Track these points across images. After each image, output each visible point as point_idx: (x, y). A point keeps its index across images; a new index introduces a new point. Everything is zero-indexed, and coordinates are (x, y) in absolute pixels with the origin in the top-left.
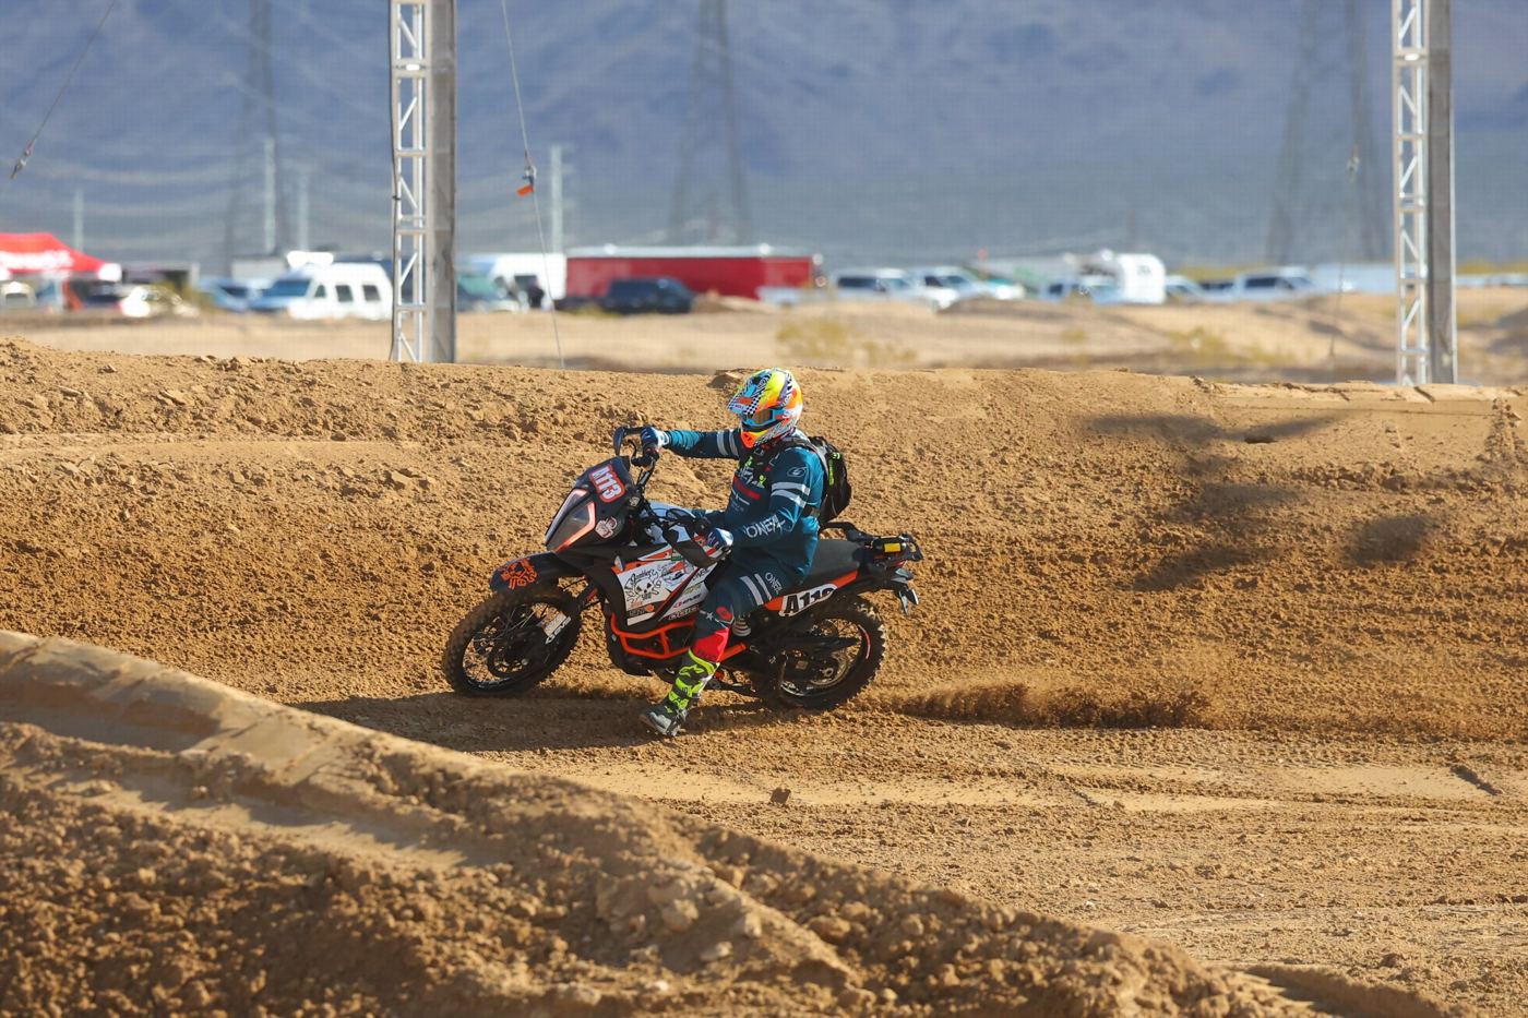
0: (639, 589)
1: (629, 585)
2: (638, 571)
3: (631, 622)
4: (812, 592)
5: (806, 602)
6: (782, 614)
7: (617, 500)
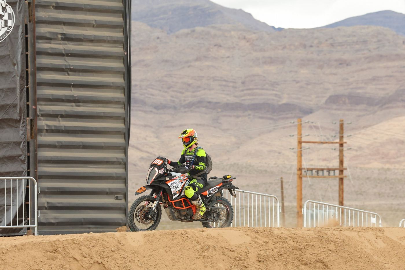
0: (174, 186)
1: (171, 186)
2: (172, 182)
4: (214, 188)
5: (213, 191)
7: (162, 164)
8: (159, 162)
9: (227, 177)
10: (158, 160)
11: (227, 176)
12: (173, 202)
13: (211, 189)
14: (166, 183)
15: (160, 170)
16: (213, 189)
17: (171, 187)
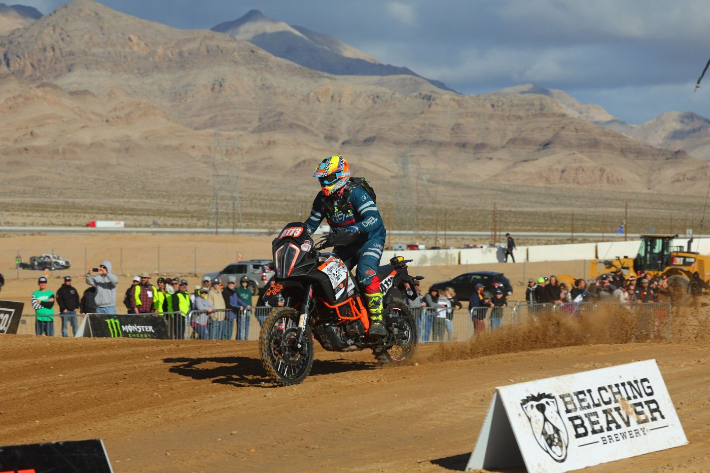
8: (295, 231)
9: (398, 260)
10: (291, 229)
11: (398, 258)
12: (336, 306)
13: (382, 280)
14: (319, 268)
15: (302, 246)
16: (386, 281)
17: (329, 276)
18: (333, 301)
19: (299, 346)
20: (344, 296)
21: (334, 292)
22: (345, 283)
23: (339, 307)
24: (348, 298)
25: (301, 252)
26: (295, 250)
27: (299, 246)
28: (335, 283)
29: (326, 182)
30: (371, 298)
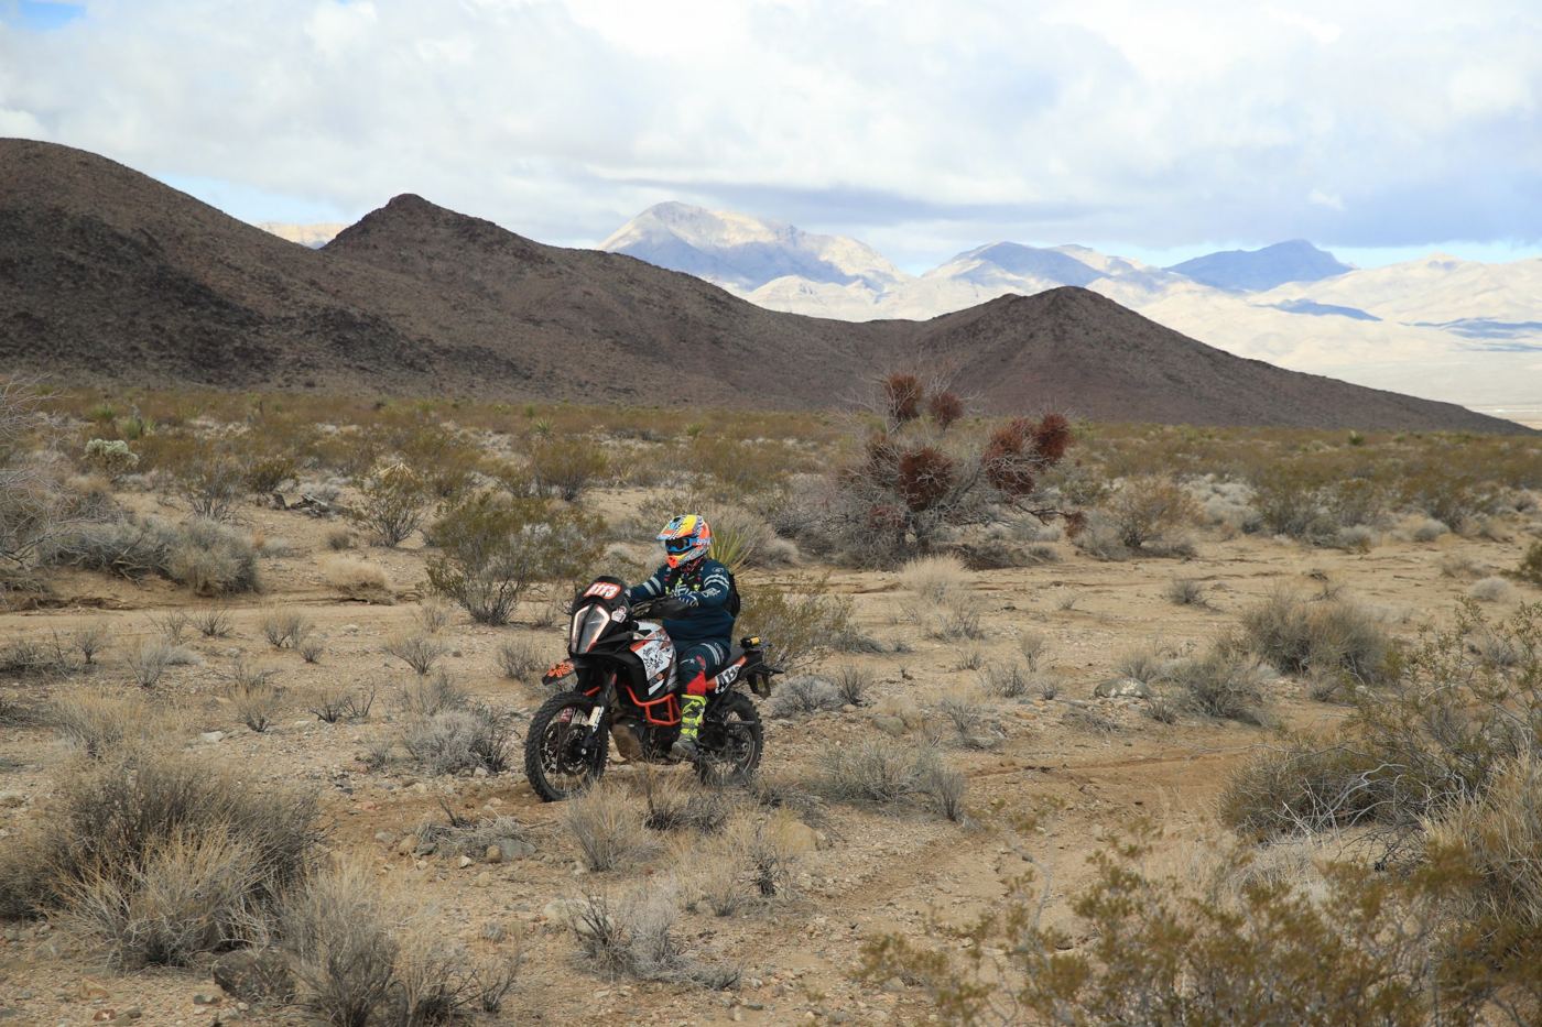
3: (651, 691)
6: (717, 691)
18: (644, 696)
19: (584, 752)
20: (662, 691)
21: (648, 685)
22: (665, 673)
23: (651, 707)
24: (666, 694)
25: (611, 621)
26: (601, 616)
27: (610, 611)
28: (651, 672)
29: (675, 549)
30: (689, 701)
